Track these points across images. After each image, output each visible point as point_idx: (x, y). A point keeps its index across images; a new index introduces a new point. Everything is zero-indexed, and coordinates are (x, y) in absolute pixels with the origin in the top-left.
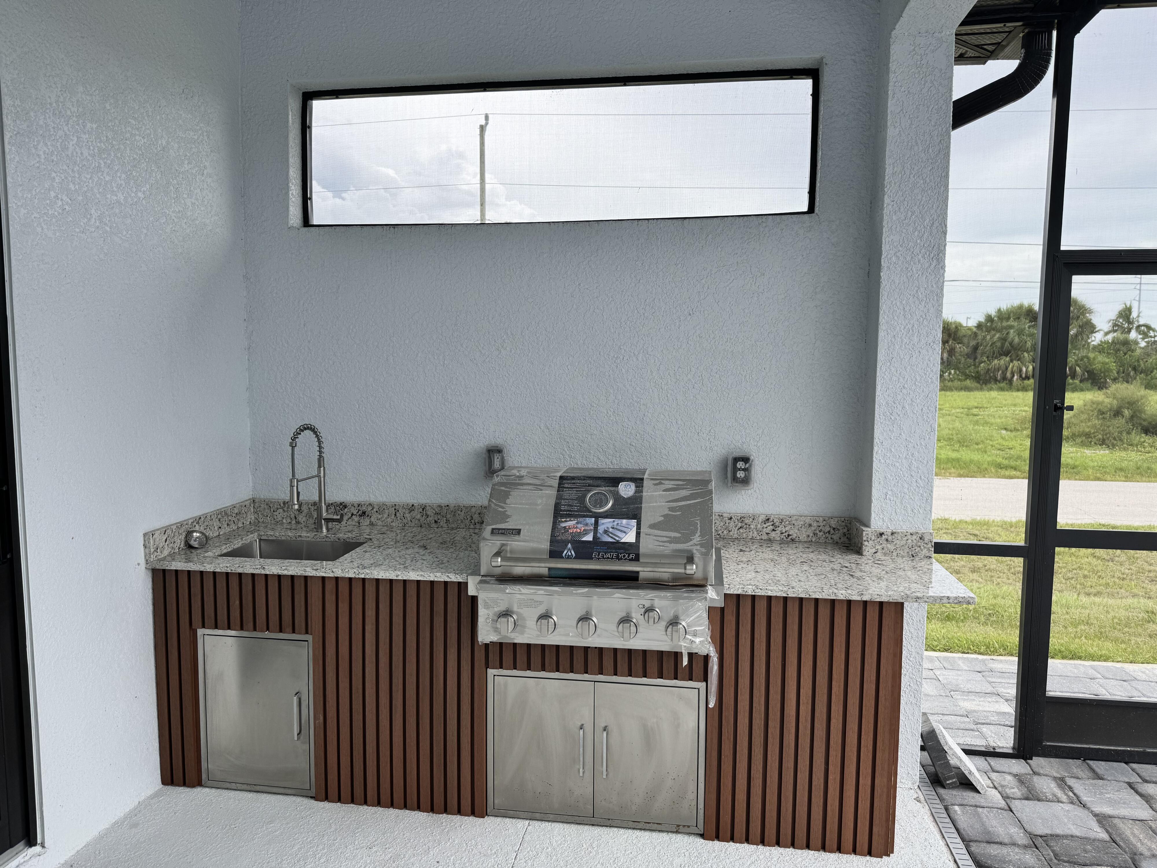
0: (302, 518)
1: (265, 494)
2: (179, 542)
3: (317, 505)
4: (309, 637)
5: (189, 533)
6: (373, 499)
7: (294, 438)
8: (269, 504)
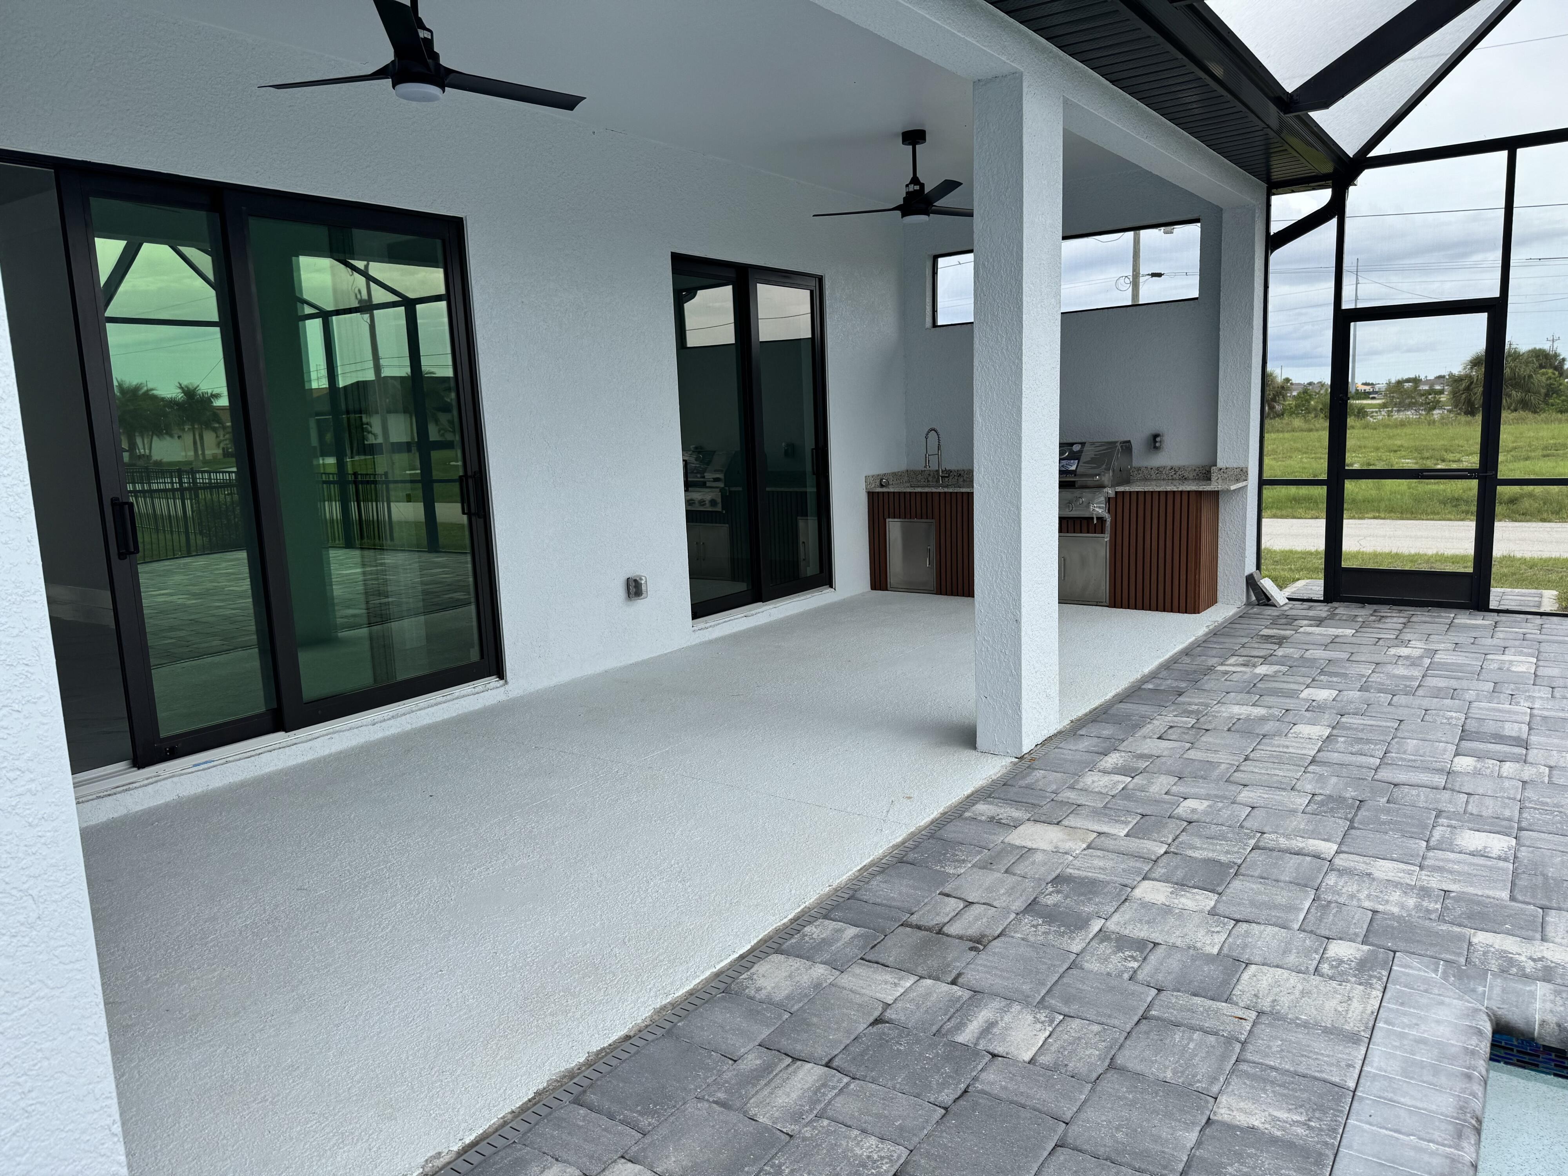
0: (930, 479)
1: (912, 468)
2: (878, 483)
3: (938, 471)
4: (933, 521)
5: (881, 480)
6: (965, 468)
7: (927, 434)
8: (914, 472)
